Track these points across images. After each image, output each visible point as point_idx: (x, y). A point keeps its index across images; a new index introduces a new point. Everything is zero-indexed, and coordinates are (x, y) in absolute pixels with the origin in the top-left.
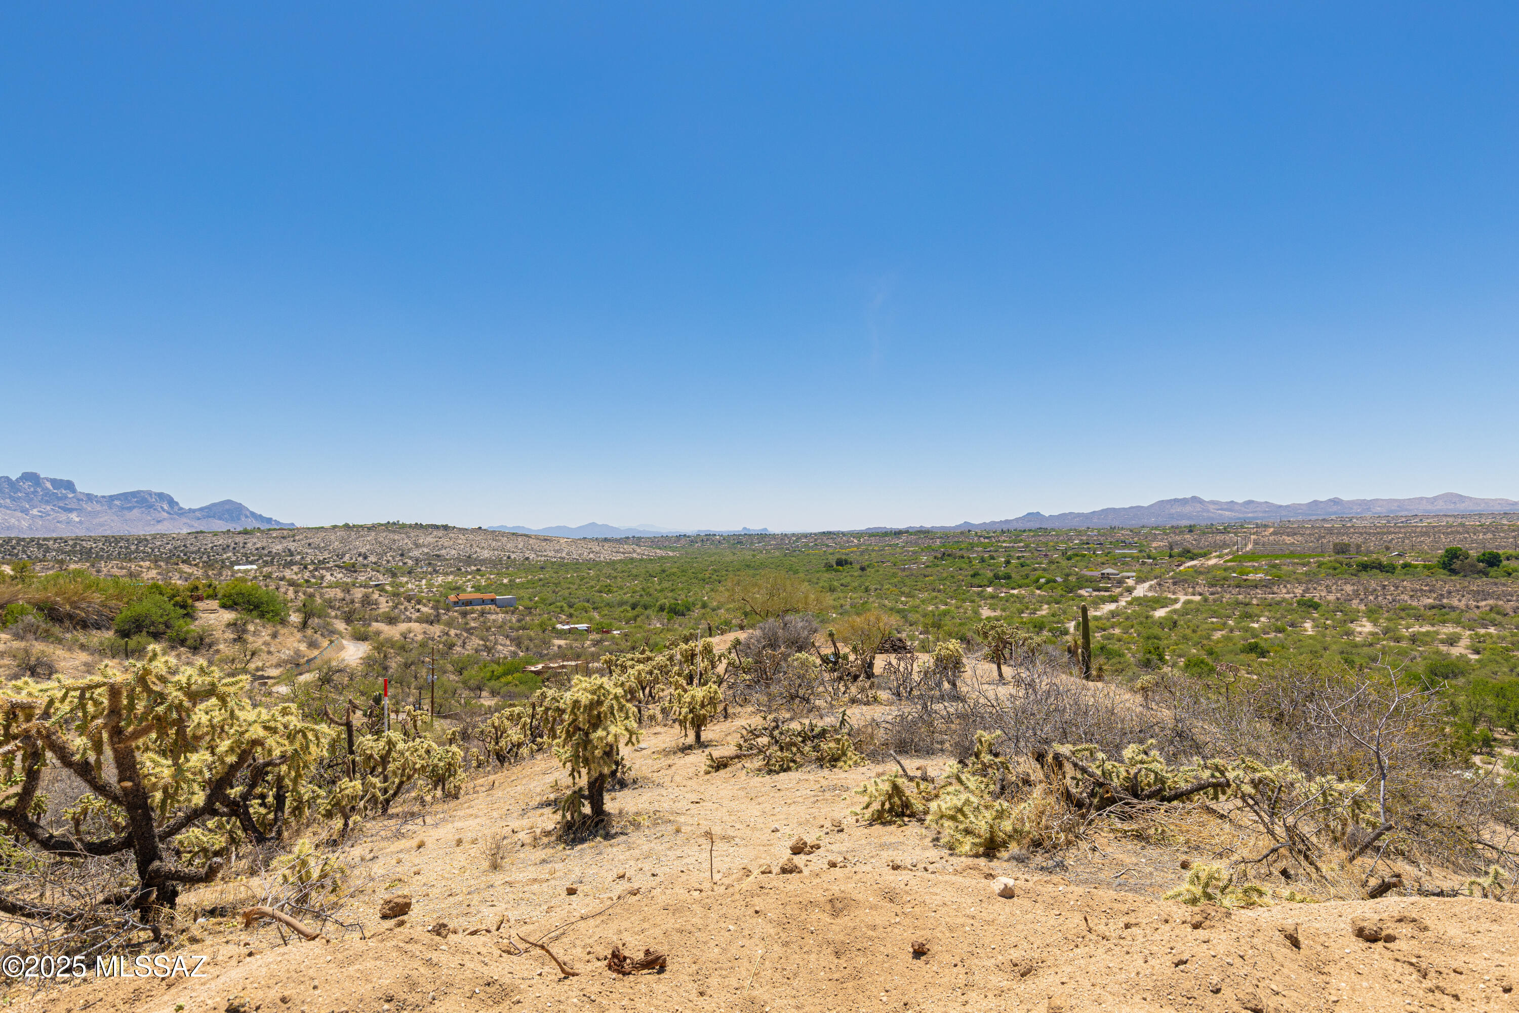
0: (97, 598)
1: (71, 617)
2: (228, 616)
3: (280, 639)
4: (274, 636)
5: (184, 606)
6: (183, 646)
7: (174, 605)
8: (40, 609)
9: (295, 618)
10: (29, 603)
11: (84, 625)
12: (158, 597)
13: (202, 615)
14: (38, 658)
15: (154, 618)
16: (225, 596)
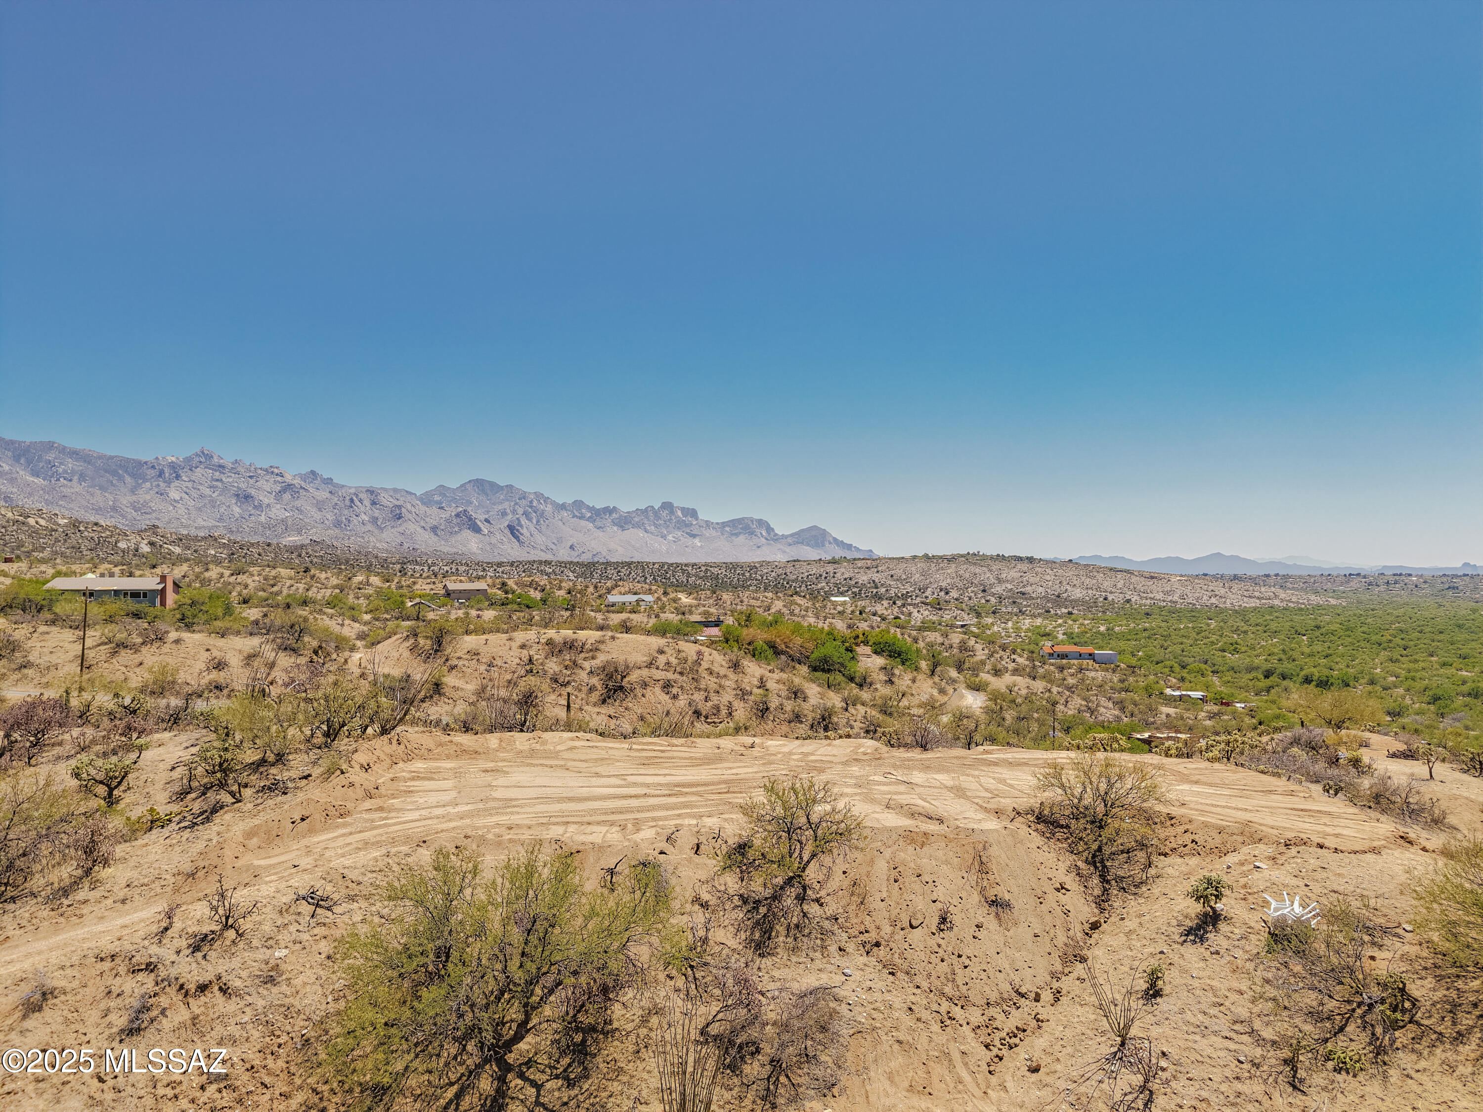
0: (798, 641)
1: (786, 653)
2: (880, 661)
3: (918, 684)
4: (914, 681)
5: (850, 650)
6: (853, 682)
7: (845, 649)
8: (770, 646)
9: (923, 664)
10: (763, 642)
11: (793, 660)
13: (862, 658)
15: (834, 659)
16: (874, 643)
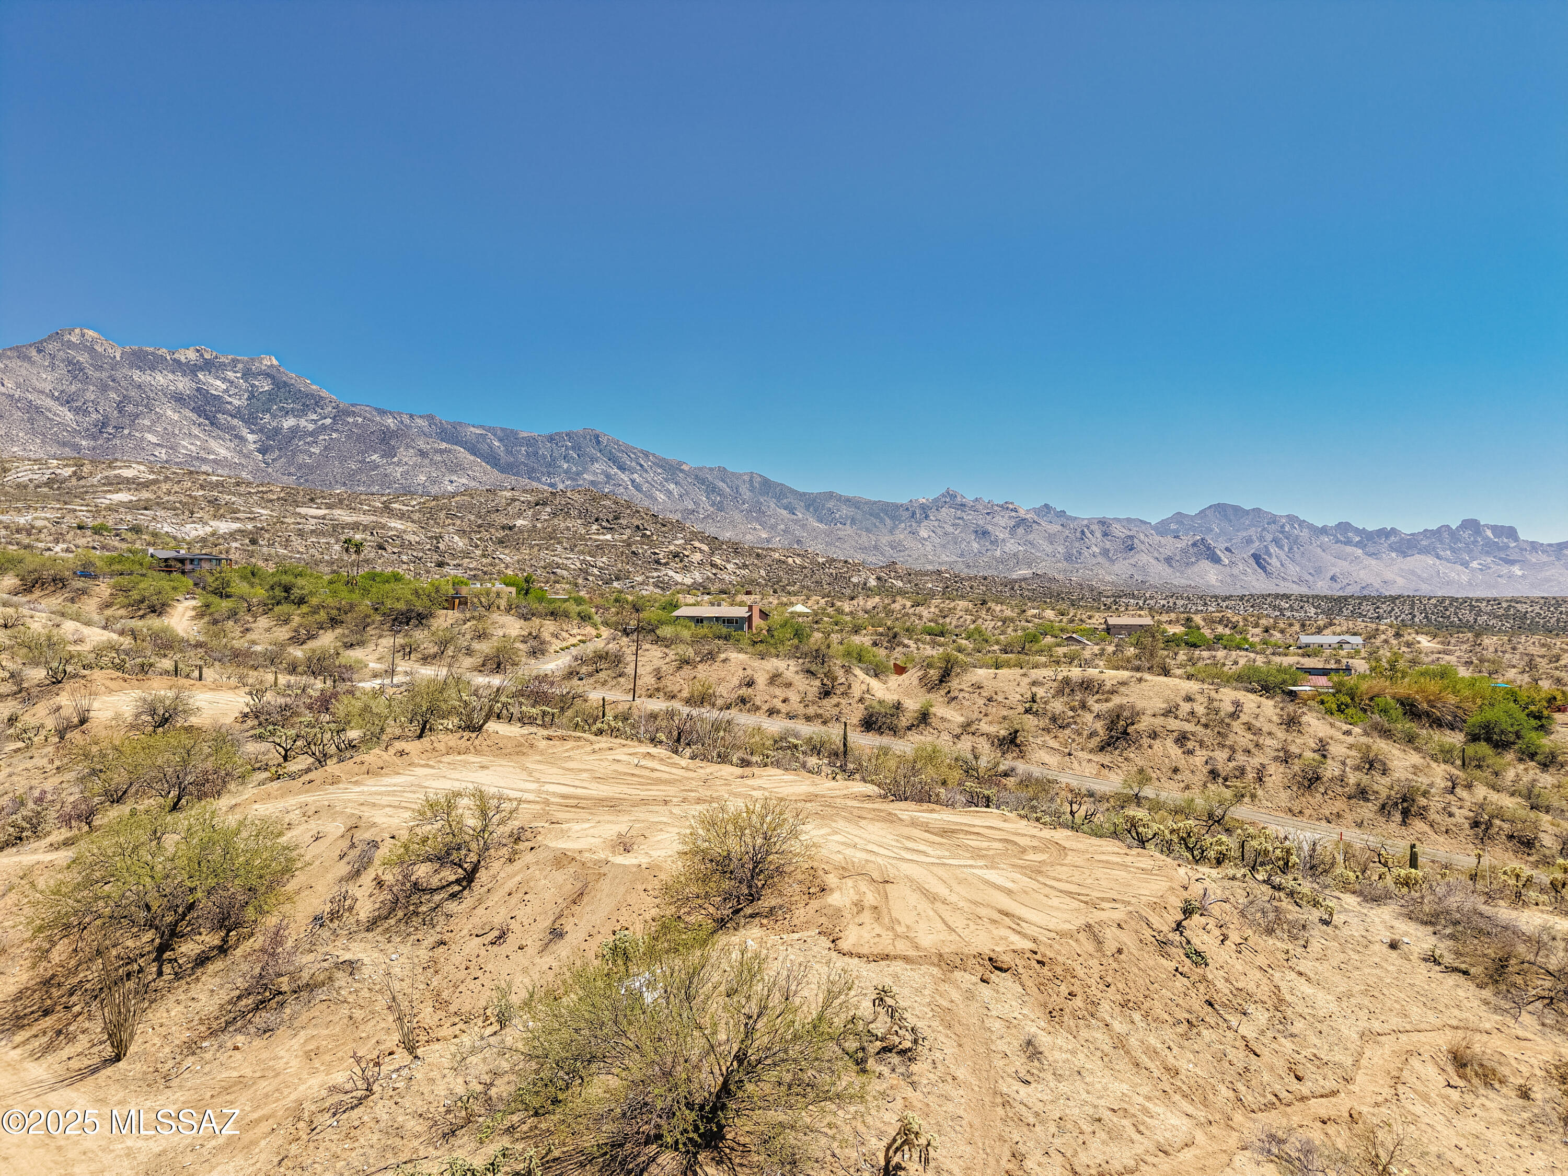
0: (1452, 699)
1: (1428, 715)
5: (1538, 716)
6: (1532, 760)
7: (1528, 715)
8: (1402, 704)
10: (1394, 698)
11: (1438, 723)
12: (1512, 704)
13: (1559, 728)
14: (1376, 755)
15: (1504, 726)
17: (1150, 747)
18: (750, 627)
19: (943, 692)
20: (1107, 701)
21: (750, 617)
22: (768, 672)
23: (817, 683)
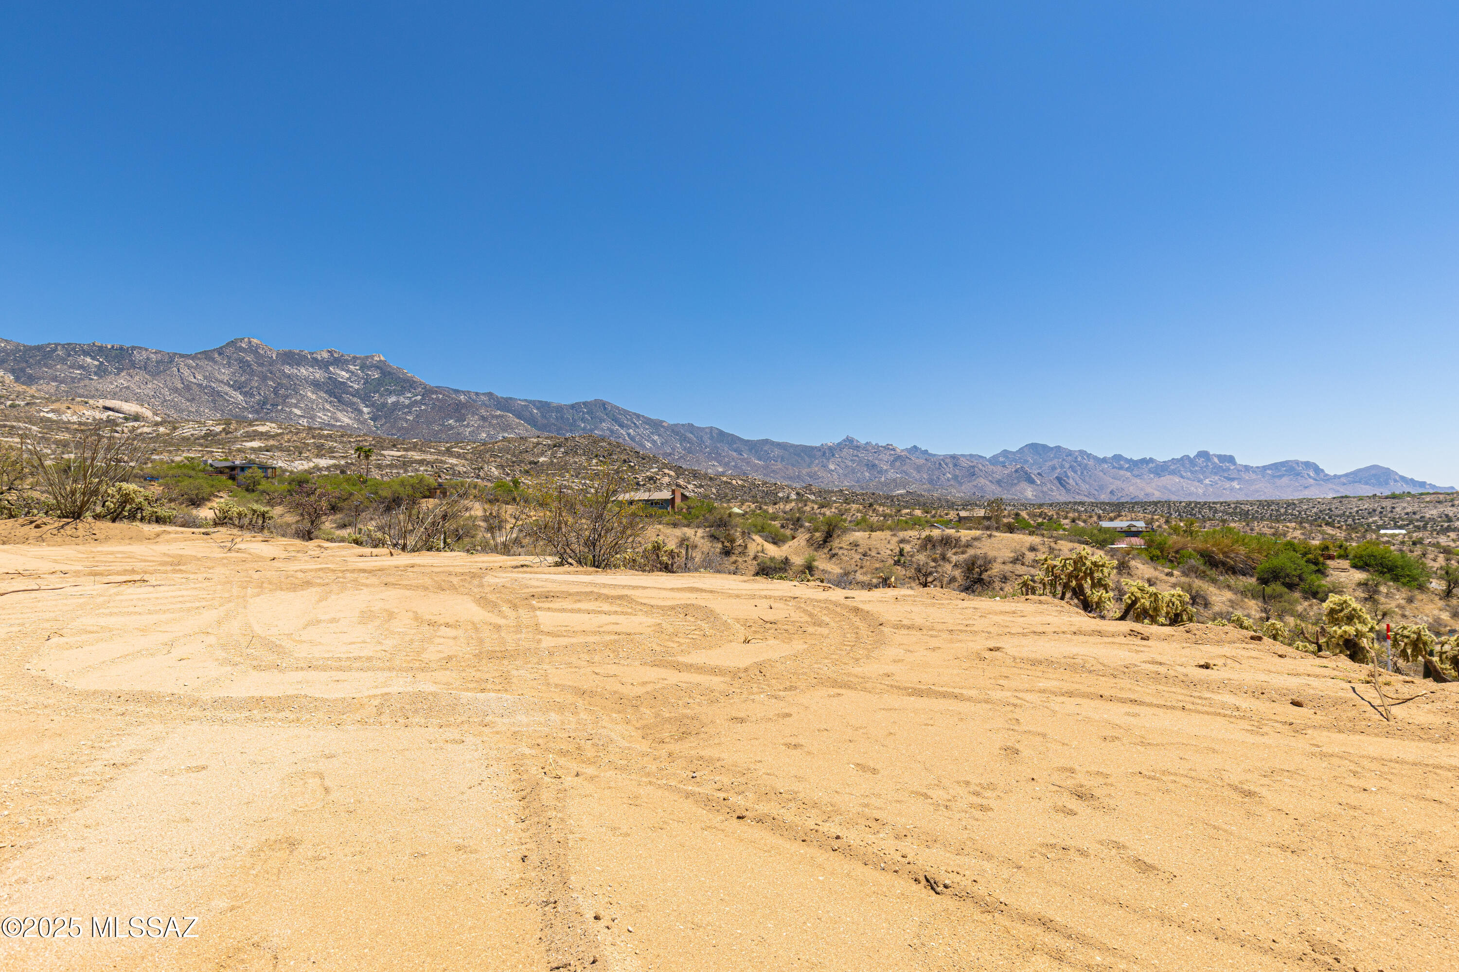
0: (1242, 550)
1: (1224, 564)
2: (1359, 576)
3: (1416, 604)
4: (1410, 600)
5: (1316, 563)
6: (1315, 597)
7: (1306, 562)
8: (1202, 556)
9: (1437, 585)
10: (1195, 550)
11: (1233, 571)
12: (1292, 553)
13: (1333, 573)
14: (1197, 591)
15: (1288, 571)
16: (1355, 557)
17: (1002, 589)
18: (673, 507)
19: (826, 551)
20: (963, 553)
21: (673, 499)
22: (677, 537)
23: (720, 545)
